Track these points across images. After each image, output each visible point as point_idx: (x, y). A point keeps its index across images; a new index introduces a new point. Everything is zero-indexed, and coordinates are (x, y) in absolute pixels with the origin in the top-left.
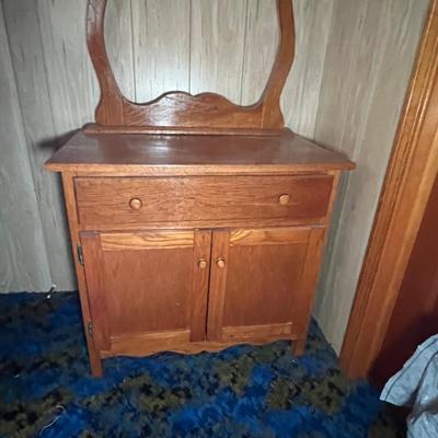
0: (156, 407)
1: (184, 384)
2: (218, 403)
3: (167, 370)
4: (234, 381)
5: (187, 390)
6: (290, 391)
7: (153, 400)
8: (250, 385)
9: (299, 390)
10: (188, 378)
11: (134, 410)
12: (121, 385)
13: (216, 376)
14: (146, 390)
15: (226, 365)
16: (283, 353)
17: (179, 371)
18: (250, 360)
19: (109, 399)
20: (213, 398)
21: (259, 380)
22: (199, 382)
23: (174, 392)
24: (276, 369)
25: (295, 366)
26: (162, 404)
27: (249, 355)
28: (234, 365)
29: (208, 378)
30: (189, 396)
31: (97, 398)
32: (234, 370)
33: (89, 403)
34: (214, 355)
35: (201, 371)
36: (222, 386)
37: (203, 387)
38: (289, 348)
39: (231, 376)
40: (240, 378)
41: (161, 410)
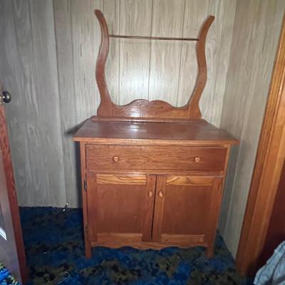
0: (120, 279)
1: (137, 268)
2: (157, 281)
3: (128, 259)
4: (167, 269)
5: (139, 271)
6: (203, 279)
7: (119, 275)
8: (177, 272)
9: (208, 279)
10: (140, 264)
11: (107, 279)
12: (101, 264)
13: (157, 265)
14: (115, 268)
15: (163, 259)
16: (199, 256)
17: (135, 260)
18: (179, 258)
19: (94, 271)
20: (154, 278)
21: (183, 270)
22: (147, 267)
23: (132, 272)
24: (194, 264)
25: (207, 264)
26: (124, 278)
27: (178, 254)
28: (168, 259)
29: (151, 265)
30: (140, 275)
31: (87, 270)
32: (167, 262)
33: (83, 273)
34: (157, 251)
35: (148, 261)
36: (160, 271)
37: (149, 271)
38: (204, 253)
39: (166, 266)
40: (172, 268)
41: (123, 281)
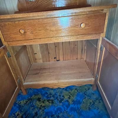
0: (41, 106)
1: (52, 98)
2: (63, 106)
3: (47, 93)
4: (69, 98)
5: (52, 101)
6: (91, 103)
7: (40, 103)
8: (75, 100)
9: (94, 103)
10: (53, 96)
11: (34, 106)
12: (32, 98)
13: (63, 96)
14: (39, 100)
15: (67, 93)
16: (89, 89)
17: (51, 94)
18: (76, 91)
19: (27, 102)
20: (61, 104)
21: (79, 99)
22: (57, 98)
23: (48, 101)
24: (86, 95)
25: (93, 94)
26: (43, 105)
27: (76, 89)
28: (70, 93)
29: (60, 97)
30: (53, 103)
31: (23, 102)
32: (70, 94)
33: (21, 103)
34: (63, 89)
35: (58, 94)
36: (65, 99)
37: (58, 100)
38: (91, 87)
39: (68, 96)
40: (72, 97)
41: (43, 107)
